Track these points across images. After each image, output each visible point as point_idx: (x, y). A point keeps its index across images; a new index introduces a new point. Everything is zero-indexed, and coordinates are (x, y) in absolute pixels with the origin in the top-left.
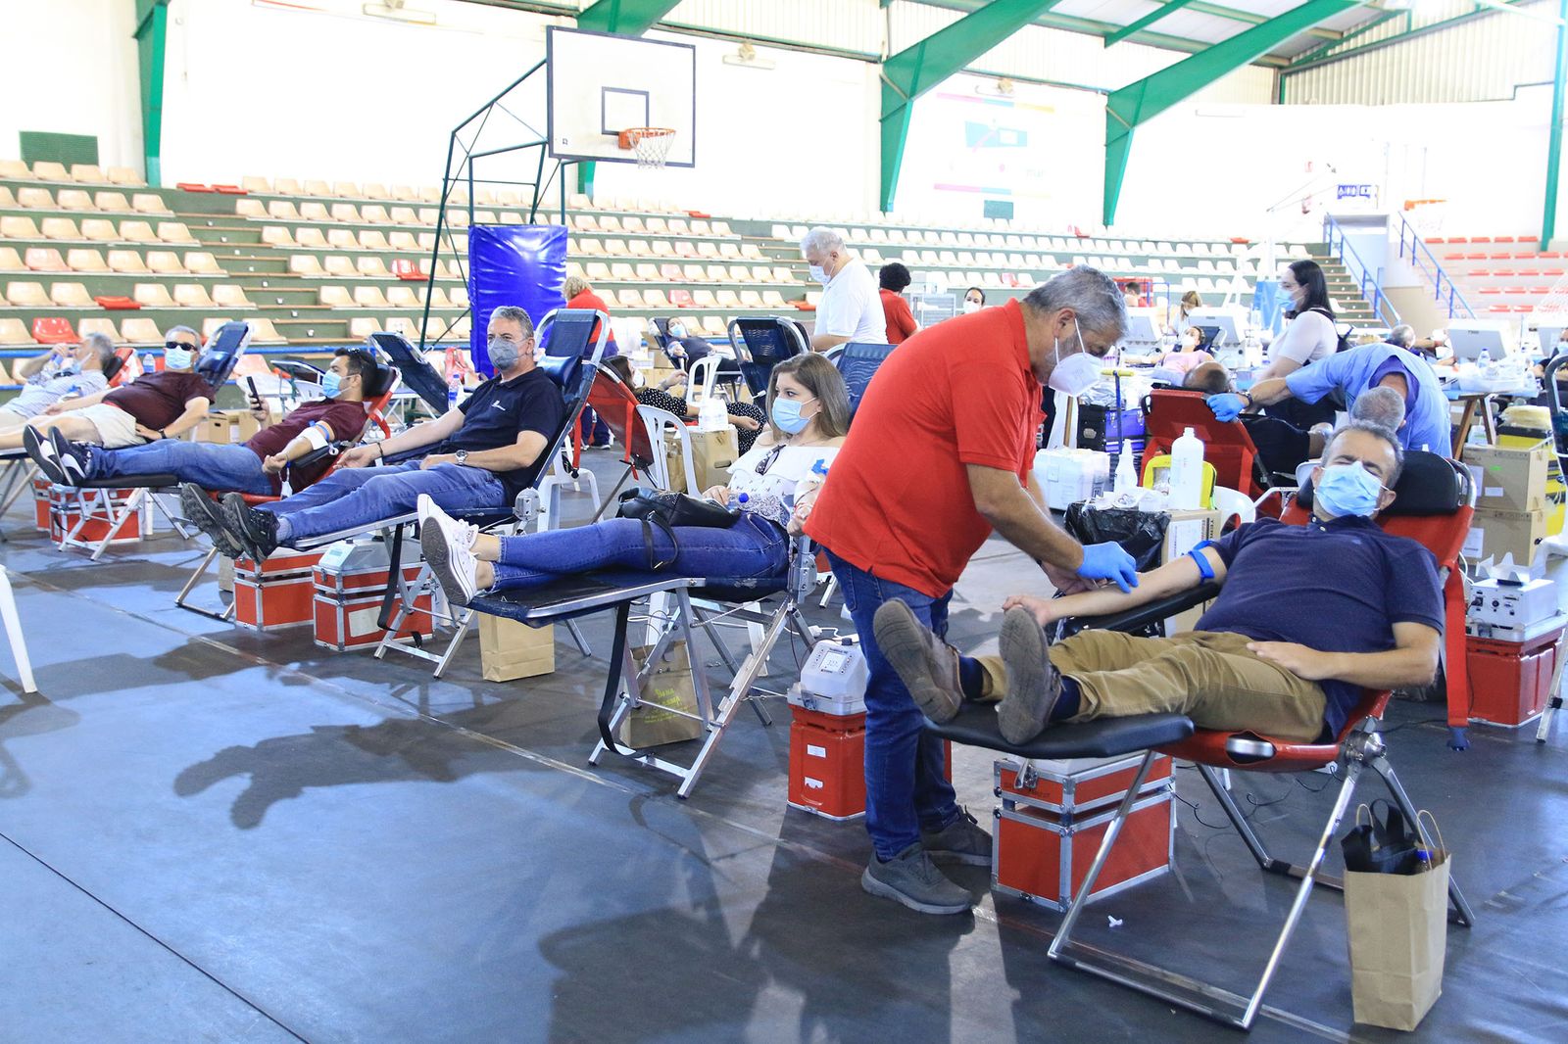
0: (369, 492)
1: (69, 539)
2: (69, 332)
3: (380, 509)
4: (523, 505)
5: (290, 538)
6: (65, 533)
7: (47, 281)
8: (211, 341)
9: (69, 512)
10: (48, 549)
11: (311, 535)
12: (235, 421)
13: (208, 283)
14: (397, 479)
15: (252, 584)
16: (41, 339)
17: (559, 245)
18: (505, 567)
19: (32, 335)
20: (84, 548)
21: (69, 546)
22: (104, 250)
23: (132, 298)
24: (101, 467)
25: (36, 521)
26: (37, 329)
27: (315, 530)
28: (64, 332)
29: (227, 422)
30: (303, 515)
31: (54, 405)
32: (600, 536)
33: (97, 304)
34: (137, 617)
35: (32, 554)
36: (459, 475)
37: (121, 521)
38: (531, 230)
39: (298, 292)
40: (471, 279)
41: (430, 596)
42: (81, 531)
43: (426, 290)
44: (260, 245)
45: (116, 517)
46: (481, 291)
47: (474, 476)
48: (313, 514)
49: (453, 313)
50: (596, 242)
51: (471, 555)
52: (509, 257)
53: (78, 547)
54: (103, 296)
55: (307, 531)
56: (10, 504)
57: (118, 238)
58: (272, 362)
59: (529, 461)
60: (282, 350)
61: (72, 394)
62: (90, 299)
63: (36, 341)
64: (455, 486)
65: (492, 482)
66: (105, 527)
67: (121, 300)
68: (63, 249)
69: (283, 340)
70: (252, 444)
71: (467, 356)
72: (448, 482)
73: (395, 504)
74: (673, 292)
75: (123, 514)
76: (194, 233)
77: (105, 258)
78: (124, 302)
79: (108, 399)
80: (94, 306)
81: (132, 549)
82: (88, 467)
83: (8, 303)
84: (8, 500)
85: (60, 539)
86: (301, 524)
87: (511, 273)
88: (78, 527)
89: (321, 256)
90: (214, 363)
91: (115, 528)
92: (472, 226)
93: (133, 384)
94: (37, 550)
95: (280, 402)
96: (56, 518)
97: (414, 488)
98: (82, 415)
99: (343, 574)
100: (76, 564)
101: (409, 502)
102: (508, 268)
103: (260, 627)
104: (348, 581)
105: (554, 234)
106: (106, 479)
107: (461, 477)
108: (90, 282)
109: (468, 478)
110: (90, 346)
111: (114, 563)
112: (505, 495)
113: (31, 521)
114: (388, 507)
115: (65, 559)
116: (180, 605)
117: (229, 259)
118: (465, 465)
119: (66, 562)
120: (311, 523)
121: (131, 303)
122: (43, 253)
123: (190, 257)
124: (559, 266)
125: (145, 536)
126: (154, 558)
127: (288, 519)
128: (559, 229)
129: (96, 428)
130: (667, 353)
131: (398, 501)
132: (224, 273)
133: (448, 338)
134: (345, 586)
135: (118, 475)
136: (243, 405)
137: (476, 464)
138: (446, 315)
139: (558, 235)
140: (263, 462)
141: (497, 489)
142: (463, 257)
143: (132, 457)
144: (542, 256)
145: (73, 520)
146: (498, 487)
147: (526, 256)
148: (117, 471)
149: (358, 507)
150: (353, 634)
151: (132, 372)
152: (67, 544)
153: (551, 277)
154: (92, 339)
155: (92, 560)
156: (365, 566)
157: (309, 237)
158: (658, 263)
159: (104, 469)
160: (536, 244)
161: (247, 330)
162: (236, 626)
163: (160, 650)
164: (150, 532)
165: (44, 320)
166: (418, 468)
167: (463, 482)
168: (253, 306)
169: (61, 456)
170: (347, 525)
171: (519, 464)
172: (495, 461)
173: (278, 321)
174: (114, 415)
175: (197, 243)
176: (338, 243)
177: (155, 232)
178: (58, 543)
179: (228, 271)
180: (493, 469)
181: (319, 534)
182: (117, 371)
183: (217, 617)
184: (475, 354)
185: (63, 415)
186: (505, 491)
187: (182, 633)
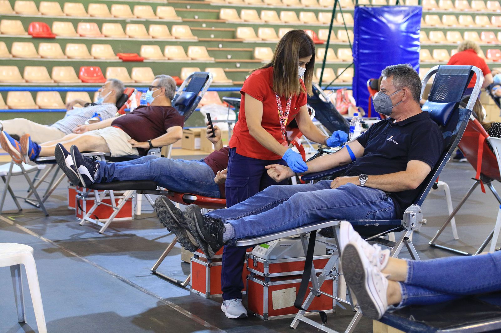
0: (293, 206)
1: (87, 217)
2: (100, 75)
3: (301, 218)
4: (409, 218)
5: (233, 239)
6: (84, 213)
7: (89, 43)
8: (185, 84)
9: (88, 199)
10: (72, 223)
11: (248, 237)
12: (198, 135)
13: (185, 45)
14: (314, 196)
15: (204, 264)
16: (84, 80)
17: (415, 19)
18: (411, 287)
19: (79, 77)
20: (95, 224)
21: (87, 222)
22: (124, 23)
23: (139, 54)
24: (105, 175)
25: (68, 202)
26: (82, 73)
27: (252, 233)
28: (97, 76)
29: (193, 136)
30: (243, 222)
31: (82, 126)
32: (495, 264)
33: (118, 58)
34: (124, 281)
35: (62, 226)
36: (360, 193)
37: (120, 207)
38: (397, 9)
39: (240, 51)
40: (354, 43)
41: (332, 281)
42: (94, 212)
43: (324, 50)
44: (219, 21)
45: (117, 204)
46: (361, 51)
47: (372, 195)
48: (251, 221)
49: (341, 66)
50: (436, 17)
51: (383, 276)
52: (381, 28)
53: (92, 223)
54: (122, 53)
55: (246, 234)
56: (55, 188)
57: (132, 16)
58: (224, 98)
59: (415, 185)
60: (229, 89)
61: (94, 119)
62: (114, 55)
63: (80, 81)
64: (357, 202)
65: (385, 200)
66: (110, 210)
67: (132, 56)
68: (100, 23)
69: (230, 82)
70: (208, 160)
71: (350, 94)
72: (351, 198)
73: (312, 214)
74: (489, 51)
75: (122, 203)
76: (178, 13)
77: (124, 29)
78: (134, 57)
79: (115, 123)
80: (116, 59)
81: (126, 225)
82: (96, 175)
83: (66, 57)
84: (52, 187)
85: (81, 217)
86: (241, 229)
87: (382, 39)
88: (92, 210)
89: (256, 28)
90: (185, 100)
91: (116, 212)
92: (357, 7)
93: (133, 113)
94: (65, 224)
95: (227, 125)
96: (79, 203)
97: (326, 203)
98: (98, 134)
99: (270, 262)
100: (89, 236)
101: (322, 213)
102: (380, 35)
103: (209, 294)
104: (273, 267)
105: (413, 11)
106: (108, 183)
107: (362, 195)
108: (115, 44)
109: (368, 196)
110: (110, 87)
111: (115, 236)
112: (395, 210)
113: (65, 201)
114: (306, 217)
115: (83, 231)
116: (154, 273)
117: (199, 30)
118: (365, 186)
119: (82, 234)
120: (249, 228)
121: (138, 58)
122: (88, 26)
123: (175, 29)
124: (415, 33)
125: (136, 216)
126: (141, 233)
127: (232, 225)
128: (416, 8)
129: (107, 143)
130: (491, 94)
131: (314, 212)
132: (195, 39)
133: (336, 82)
134: (271, 271)
135: (116, 180)
136: (203, 125)
137: (374, 186)
138: (335, 67)
139: (416, 12)
140: (216, 174)
141: (389, 206)
142: (350, 28)
143: (126, 169)
144: (403, 27)
145: (90, 204)
146: (390, 203)
147: (392, 27)
148: (115, 178)
149: (284, 216)
150: (275, 307)
151: (133, 104)
152: (85, 220)
153: (409, 41)
154: (112, 82)
155: (100, 233)
156: (286, 257)
157: (249, 15)
158: (479, 31)
159: (107, 176)
160: (400, 19)
161: (208, 77)
162: (191, 292)
163: (136, 311)
164: (139, 213)
165: (86, 67)
166: (328, 186)
167: (364, 200)
168: (212, 60)
169: (78, 166)
170: (276, 230)
171: (408, 187)
172: (390, 184)
173: (227, 70)
174: (119, 135)
175: (180, 20)
176: (266, 19)
177: (155, 12)
178: (79, 219)
179: (198, 37)
180: (387, 190)
181: (254, 237)
182: (123, 104)
183: (178, 284)
184: (355, 93)
185: (87, 133)
186: (395, 207)
187: (154, 296)
